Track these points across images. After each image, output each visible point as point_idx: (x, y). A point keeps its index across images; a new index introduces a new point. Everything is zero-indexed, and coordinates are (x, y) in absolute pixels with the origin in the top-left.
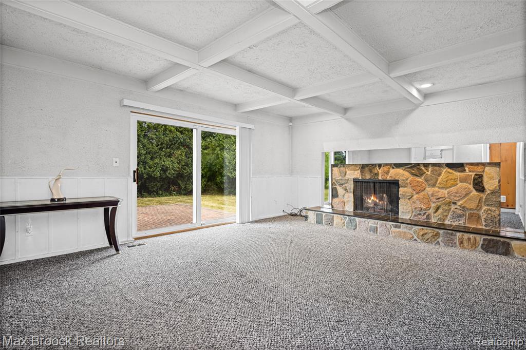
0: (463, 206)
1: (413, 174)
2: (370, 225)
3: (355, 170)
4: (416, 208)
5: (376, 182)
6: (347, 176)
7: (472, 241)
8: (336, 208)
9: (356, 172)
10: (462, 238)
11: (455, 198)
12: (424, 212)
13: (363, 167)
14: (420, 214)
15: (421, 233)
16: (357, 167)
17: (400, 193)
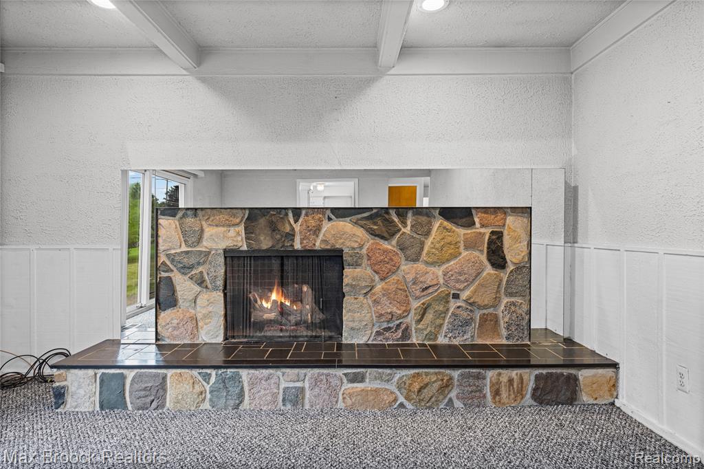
0: (472, 300)
1: (373, 234)
2: (283, 385)
3: (230, 226)
4: (381, 315)
5: (288, 257)
6: (205, 243)
7: (515, 386)
8: (167, 341)
9: (232, 232)
10: (499, 383)
11: (457, 285)
12: (398, 322)
13: (254, 216)
14: (389, 328)
15: (416, 386)
16: (234, 216)
17: (346, 281)
